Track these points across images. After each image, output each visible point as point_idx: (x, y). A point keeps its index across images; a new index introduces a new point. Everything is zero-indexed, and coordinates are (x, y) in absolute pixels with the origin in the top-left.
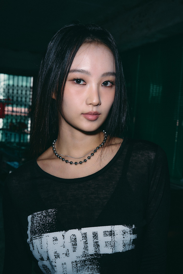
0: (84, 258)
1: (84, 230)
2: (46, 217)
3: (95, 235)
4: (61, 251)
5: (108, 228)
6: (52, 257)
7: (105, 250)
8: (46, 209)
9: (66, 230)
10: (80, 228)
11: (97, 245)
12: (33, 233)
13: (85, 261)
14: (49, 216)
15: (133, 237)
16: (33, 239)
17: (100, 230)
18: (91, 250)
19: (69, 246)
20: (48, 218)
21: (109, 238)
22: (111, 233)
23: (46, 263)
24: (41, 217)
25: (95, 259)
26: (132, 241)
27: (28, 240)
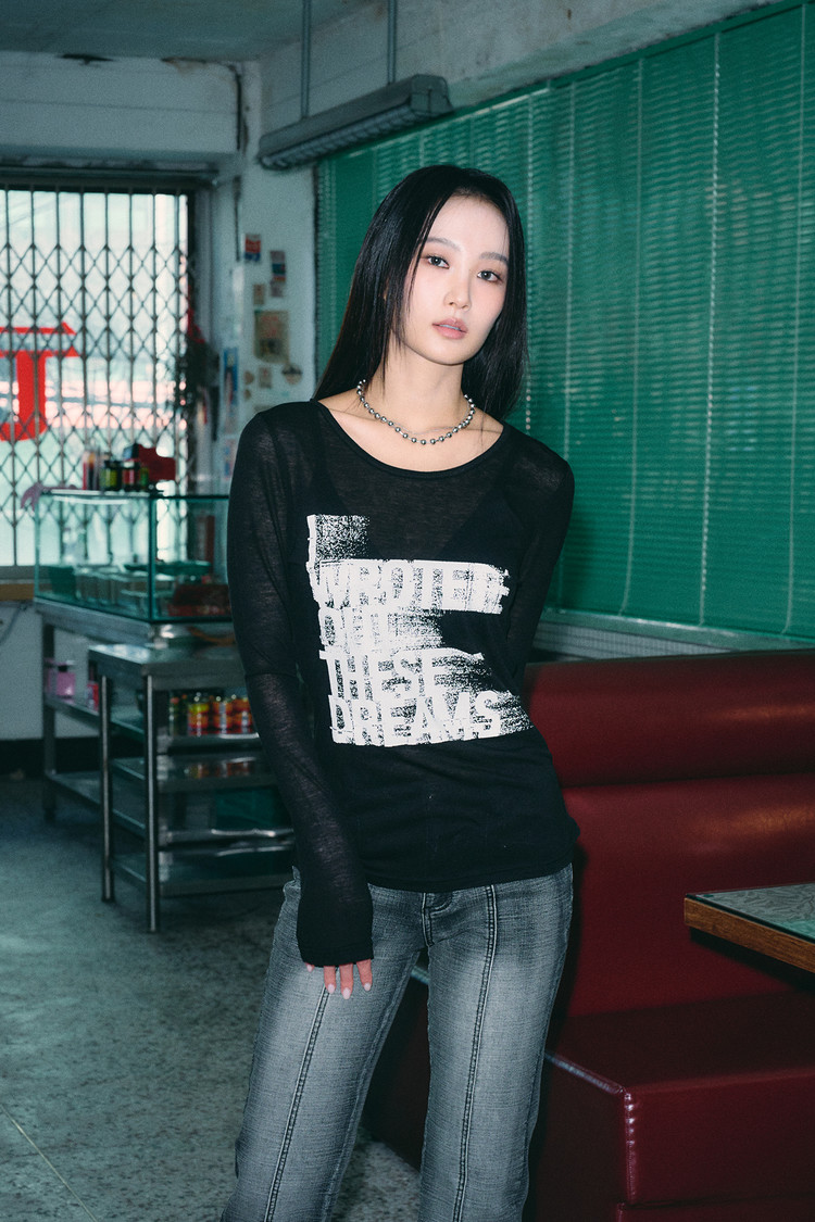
0: (411, 614)
1: (418, 563)
2: (348, 529)
3: (438, 576)
4: (373, 594)
5: (464, 566)
6: (354, 601)
7: (451, 604)
8: (349, 513)
9: (386, 558)
10: (411, 559)
11: (439, 592)
12: (324, 553)
13: (412, 617)
14: (355, 529)
15: (505, 591)
16: (321, 565)
17: (449, 568)
18: (427, 603)
19: (389, 587)
20: (351, 531)
21: (462, 583)
22: (468, 576)
23: (334, 614)
24: (337, 527)
25: (430, 618)
26: (500, 597)
27: (310, 565)
